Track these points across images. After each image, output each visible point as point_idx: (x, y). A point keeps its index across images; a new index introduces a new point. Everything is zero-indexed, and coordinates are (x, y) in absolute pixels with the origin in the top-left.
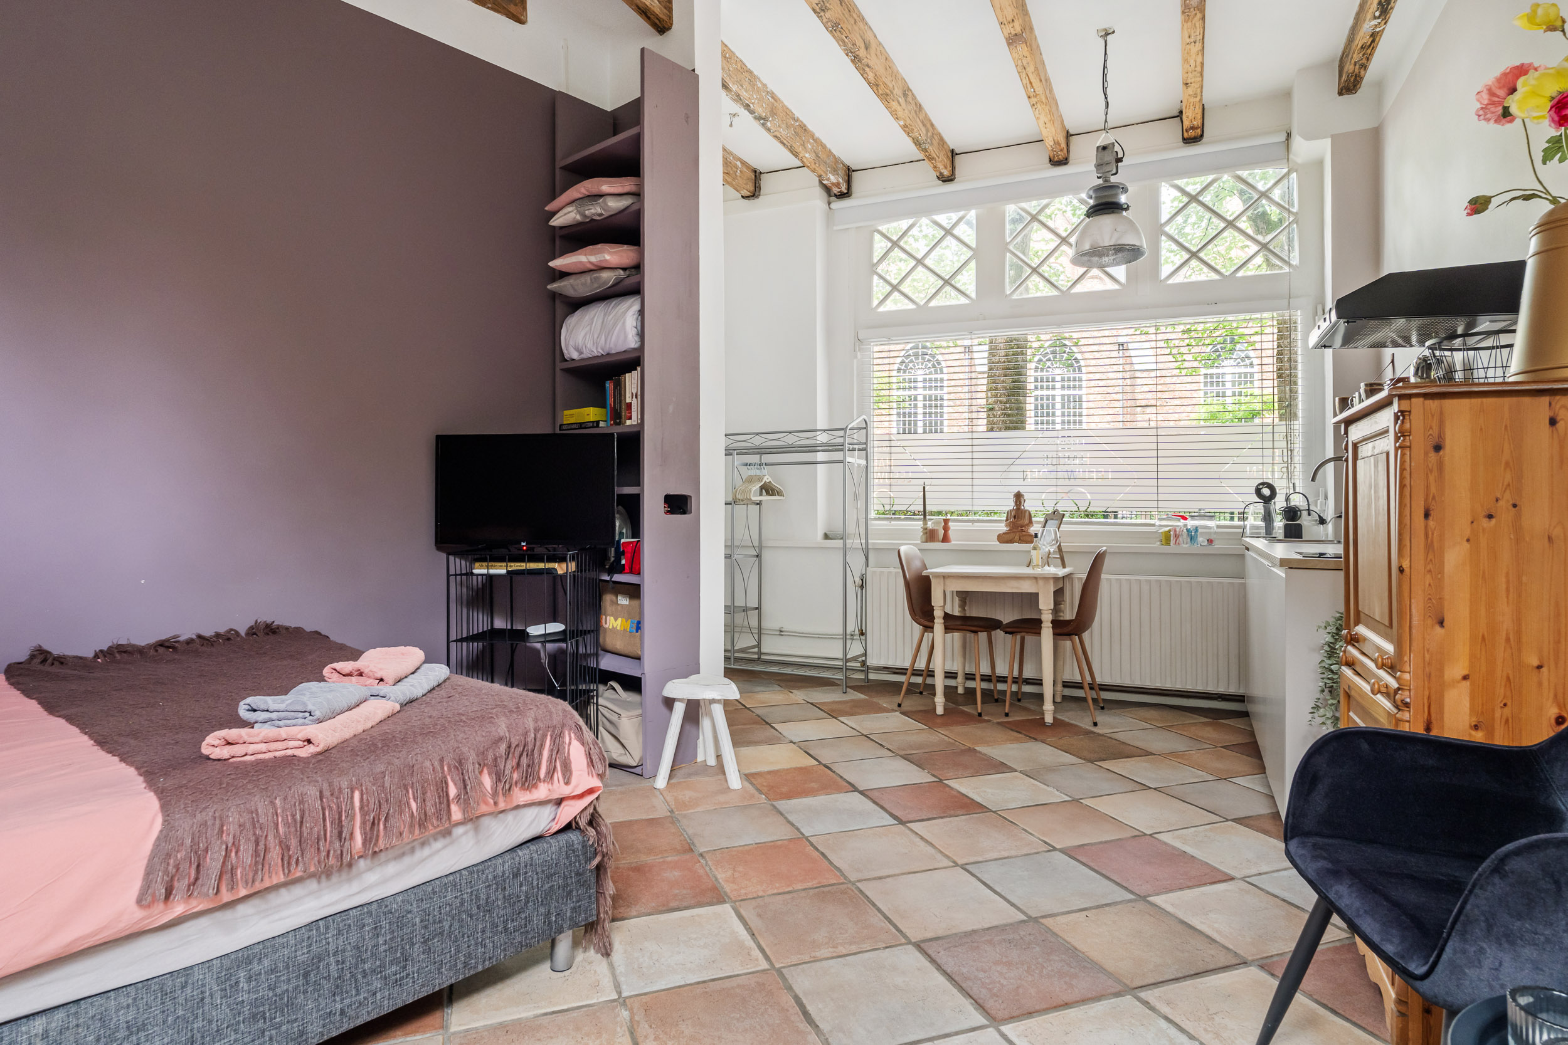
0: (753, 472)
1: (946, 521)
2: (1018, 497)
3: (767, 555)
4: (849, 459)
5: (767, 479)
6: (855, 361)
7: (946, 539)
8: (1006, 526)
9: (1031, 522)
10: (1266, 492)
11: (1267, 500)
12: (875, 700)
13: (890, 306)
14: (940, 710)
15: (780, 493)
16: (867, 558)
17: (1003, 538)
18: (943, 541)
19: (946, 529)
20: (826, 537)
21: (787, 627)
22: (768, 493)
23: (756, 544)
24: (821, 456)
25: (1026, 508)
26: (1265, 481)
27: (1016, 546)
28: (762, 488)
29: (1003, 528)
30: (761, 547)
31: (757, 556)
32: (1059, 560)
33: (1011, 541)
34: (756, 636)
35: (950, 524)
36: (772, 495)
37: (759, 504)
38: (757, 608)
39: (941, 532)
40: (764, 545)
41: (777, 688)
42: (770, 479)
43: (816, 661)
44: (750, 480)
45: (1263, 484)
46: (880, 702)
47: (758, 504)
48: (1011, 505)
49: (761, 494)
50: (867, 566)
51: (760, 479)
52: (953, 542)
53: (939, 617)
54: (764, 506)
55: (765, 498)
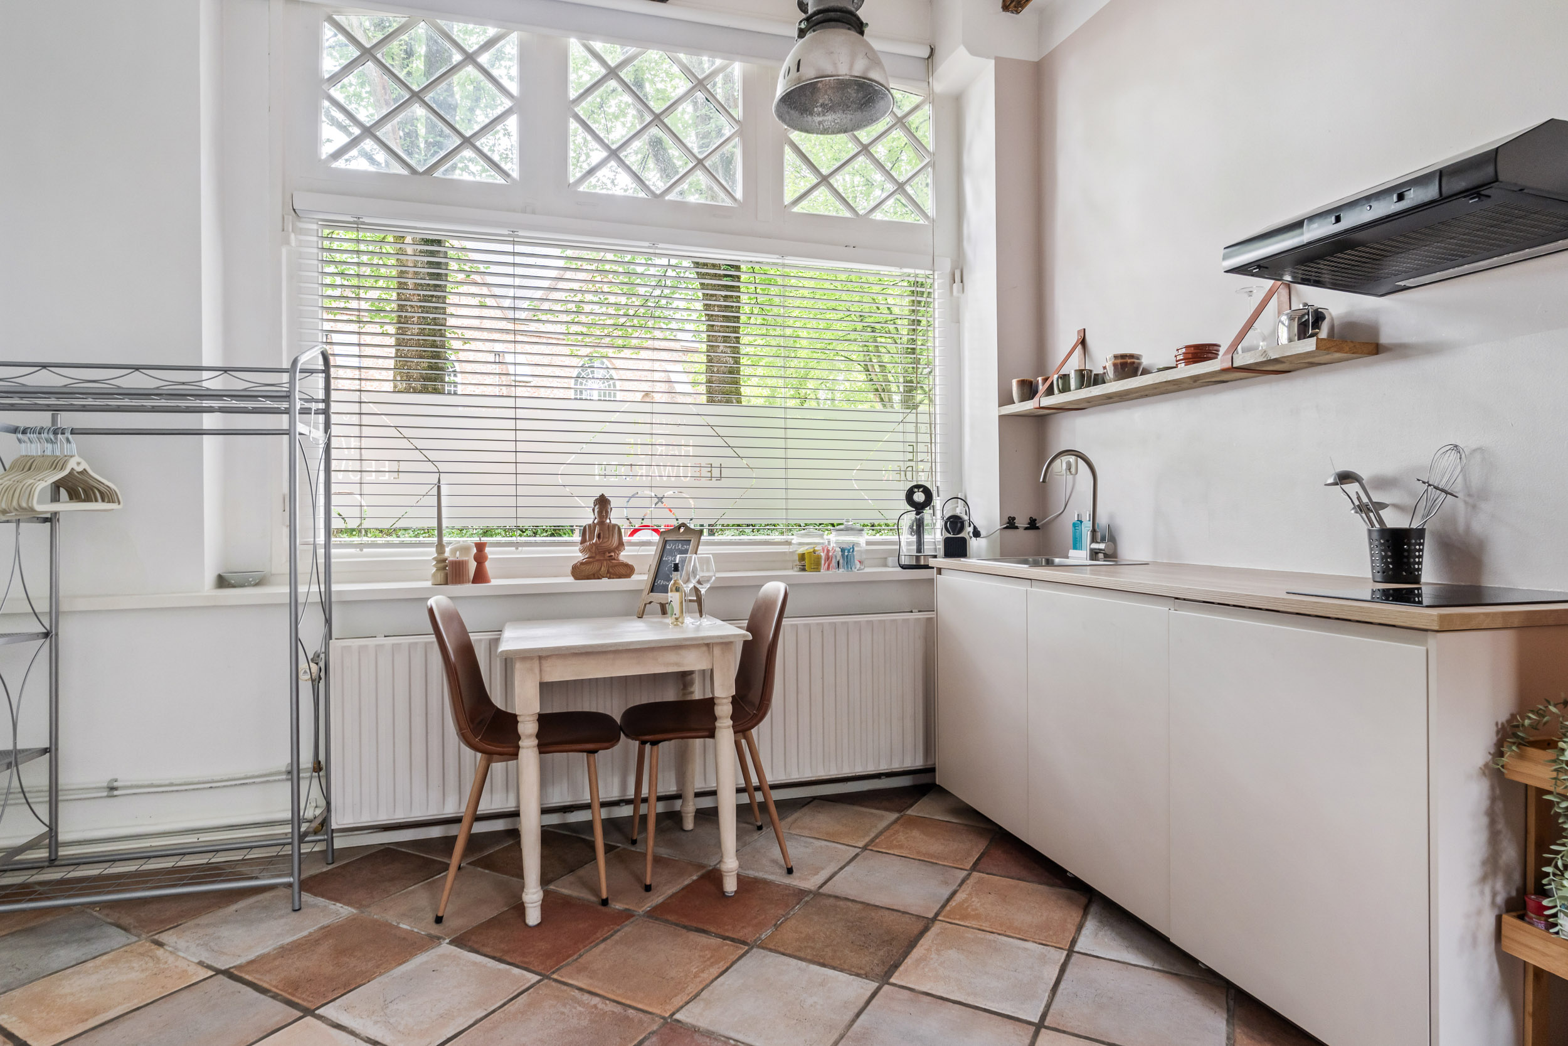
0: (33, 448)
1: (480, 547)
2: (603, 503)
3: (68, 631)
4: (301, 428)
5: (76, 464)
6: (284, 250)
7: (480, 577)
8: (582, 551)
9: (621, 544)
10: (919, 497)
11: (919, 508)
12: (376, 913)
13: (355, 162)
14: (533, 916)
15: (108, 496)
16: (328, 621)
17: (579, 572)
18: (475, 581)
19: (480, 558)
20: (222, 582)
21: (126, 776)
22: (74, 496)
23: (42, 606)
24: (209, 421)
25: (613, 522)
26: (920, 483)
27: (605, 584)
28: (57, 486)
29: (576, 554)
30: (55, 613)
31: (46, 635)
32: (695, 605)
33: (596, 576)
34: (43, 811)
35: (487, 550)
36: (88, 499)
37: (51, 519)
38: (45, 751)
39: (473, 565)
40: (64, 606)
41: (118, 938)
42: (84, 466)
43: (205, 837)
44: (28, 465)
45: (918, 487)
46: (390, 917)
47: (46, 520)
48: (589, 517)
49: (55, 498)
50: (329, 635)
51: (56, 463)
52: (494, 582)
53: (529, 736)
54: (62, 526)
55: (65, 506)
